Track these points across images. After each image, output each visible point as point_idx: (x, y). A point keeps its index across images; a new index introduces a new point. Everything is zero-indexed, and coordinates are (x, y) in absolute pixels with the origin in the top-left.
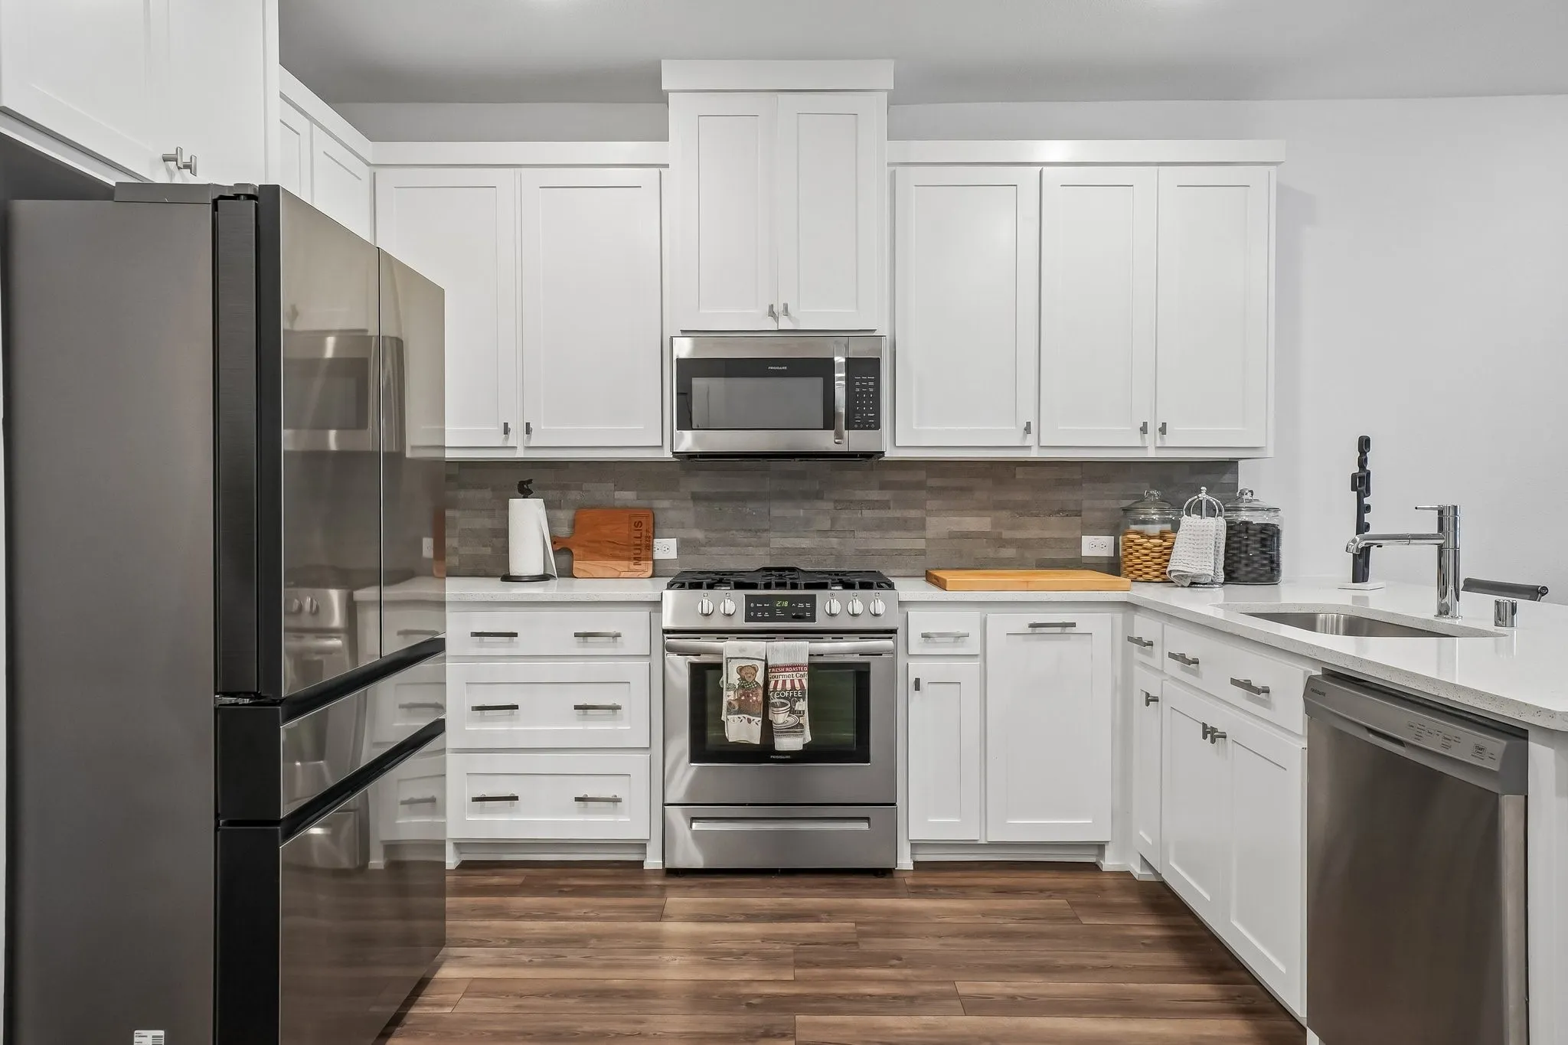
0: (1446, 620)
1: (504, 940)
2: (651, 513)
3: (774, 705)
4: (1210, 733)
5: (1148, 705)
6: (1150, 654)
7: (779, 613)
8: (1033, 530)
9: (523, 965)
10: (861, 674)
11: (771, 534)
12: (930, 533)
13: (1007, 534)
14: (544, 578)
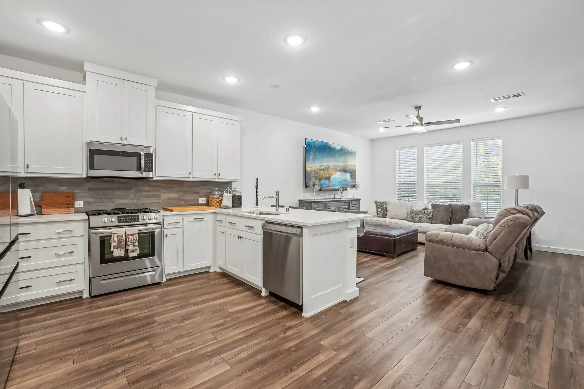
0: (277, 212)
1: (41, 328)
2: (73, 194)
3: (128, 245)
4: (240, 237)
5: (222, 234)
6: (222, 223)
7: (128, 220)
8: (188, 197)
9: (55, 332)
10: (152, 235)
11: (116, 199)
12: (162, 198)
13: (182, 198)
14: (31, 215)
